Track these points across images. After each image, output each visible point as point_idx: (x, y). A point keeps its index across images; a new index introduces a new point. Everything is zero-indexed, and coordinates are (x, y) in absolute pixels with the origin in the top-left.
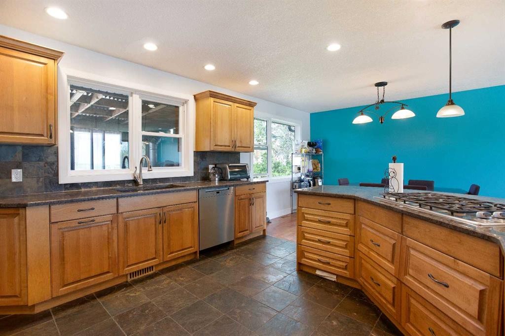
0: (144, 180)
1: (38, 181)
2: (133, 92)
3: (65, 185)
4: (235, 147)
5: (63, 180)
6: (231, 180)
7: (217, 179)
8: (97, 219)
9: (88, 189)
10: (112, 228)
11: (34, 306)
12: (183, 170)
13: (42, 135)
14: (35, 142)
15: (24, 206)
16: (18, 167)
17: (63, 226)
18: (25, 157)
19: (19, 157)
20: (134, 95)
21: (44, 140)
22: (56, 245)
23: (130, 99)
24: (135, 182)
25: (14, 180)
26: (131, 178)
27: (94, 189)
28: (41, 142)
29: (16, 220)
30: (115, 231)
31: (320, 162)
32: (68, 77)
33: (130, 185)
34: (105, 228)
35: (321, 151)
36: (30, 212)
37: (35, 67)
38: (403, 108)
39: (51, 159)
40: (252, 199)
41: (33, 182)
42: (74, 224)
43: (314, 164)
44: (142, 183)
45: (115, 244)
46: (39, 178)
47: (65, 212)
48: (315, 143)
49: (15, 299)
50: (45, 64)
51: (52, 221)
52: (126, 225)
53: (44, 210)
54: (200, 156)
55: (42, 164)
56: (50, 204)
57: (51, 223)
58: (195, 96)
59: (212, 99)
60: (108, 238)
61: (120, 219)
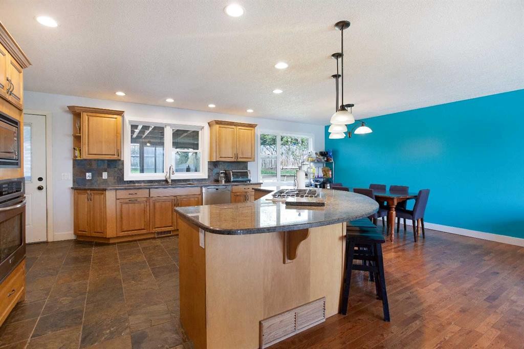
0: (172, 180)
1: (114, 179)
2: (166, 125)
3: (127, 181)
4: (237, 158)
5: (126, 179)
6: (233, 182)
7: (223, 181)
8: (139, 200)
9: (139, 184)
10: (147, 205)
11: (109, 239)
12: (201, 174)
13: (115, 155)
14: (111, 159)
15: (105, 190)
16: (105, 171)
17: (122, 201)
18: (109, 166)
19: (106, 166)
20: (167, 127)
21: (115, 157)
22: (118, 210)
23: (165, 129)
24: (166, 181)
25: (104, 178)
26: (164, 179)
27: (143, 184)
28: (114, 158)
29: (102, 196)
30: (148, 207)
31: (331, 170)
32: (129, 121)
33: (164, 183)
34: (142, 204)
35: (331, 160)
36: (107, 193)
37: (111, 120)
38: (363, 125)
39: (120, 167)
40: (247, 196)
41: (112, 179)
42: (127, 201)
43: (324, 171)
44: (170, 182)
45: (148, 214)
46: (115, 177)
47: (123, 194)
48: (327, 152)
49: (102, 234)
50: (116, 118)
51: (117, 198)
52: (154, 205)
53: (114, 192)
54: (214, 164)
55: (116, 169)
56: (116, 190)
57: (116, 199)
58: (209, 123)
59: (218, 126)
60: (144, 211)
61: (151, 201)
